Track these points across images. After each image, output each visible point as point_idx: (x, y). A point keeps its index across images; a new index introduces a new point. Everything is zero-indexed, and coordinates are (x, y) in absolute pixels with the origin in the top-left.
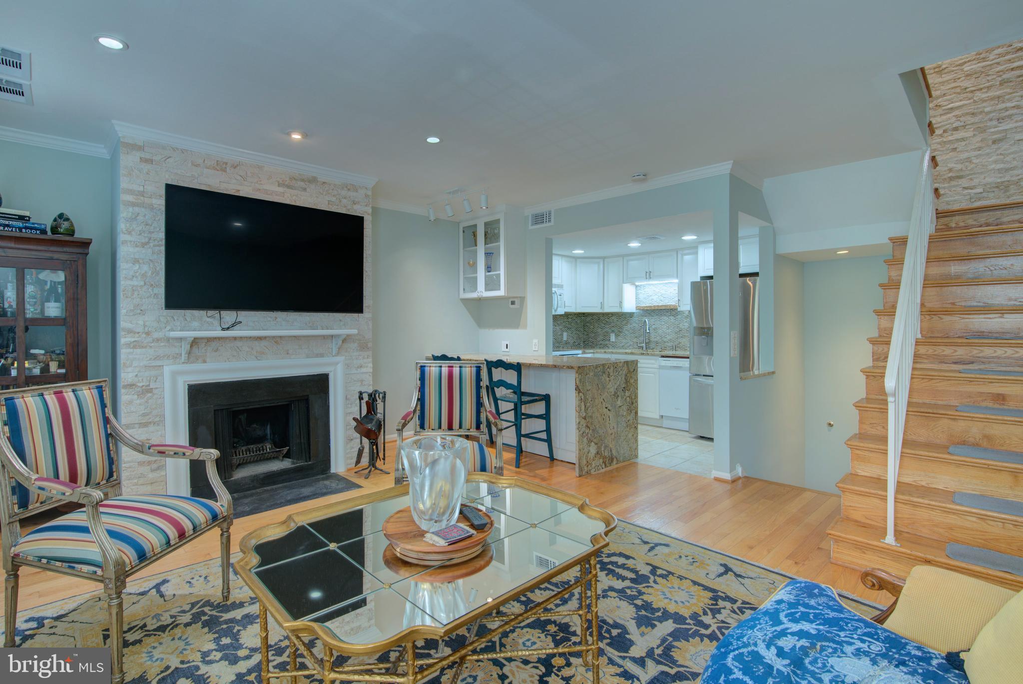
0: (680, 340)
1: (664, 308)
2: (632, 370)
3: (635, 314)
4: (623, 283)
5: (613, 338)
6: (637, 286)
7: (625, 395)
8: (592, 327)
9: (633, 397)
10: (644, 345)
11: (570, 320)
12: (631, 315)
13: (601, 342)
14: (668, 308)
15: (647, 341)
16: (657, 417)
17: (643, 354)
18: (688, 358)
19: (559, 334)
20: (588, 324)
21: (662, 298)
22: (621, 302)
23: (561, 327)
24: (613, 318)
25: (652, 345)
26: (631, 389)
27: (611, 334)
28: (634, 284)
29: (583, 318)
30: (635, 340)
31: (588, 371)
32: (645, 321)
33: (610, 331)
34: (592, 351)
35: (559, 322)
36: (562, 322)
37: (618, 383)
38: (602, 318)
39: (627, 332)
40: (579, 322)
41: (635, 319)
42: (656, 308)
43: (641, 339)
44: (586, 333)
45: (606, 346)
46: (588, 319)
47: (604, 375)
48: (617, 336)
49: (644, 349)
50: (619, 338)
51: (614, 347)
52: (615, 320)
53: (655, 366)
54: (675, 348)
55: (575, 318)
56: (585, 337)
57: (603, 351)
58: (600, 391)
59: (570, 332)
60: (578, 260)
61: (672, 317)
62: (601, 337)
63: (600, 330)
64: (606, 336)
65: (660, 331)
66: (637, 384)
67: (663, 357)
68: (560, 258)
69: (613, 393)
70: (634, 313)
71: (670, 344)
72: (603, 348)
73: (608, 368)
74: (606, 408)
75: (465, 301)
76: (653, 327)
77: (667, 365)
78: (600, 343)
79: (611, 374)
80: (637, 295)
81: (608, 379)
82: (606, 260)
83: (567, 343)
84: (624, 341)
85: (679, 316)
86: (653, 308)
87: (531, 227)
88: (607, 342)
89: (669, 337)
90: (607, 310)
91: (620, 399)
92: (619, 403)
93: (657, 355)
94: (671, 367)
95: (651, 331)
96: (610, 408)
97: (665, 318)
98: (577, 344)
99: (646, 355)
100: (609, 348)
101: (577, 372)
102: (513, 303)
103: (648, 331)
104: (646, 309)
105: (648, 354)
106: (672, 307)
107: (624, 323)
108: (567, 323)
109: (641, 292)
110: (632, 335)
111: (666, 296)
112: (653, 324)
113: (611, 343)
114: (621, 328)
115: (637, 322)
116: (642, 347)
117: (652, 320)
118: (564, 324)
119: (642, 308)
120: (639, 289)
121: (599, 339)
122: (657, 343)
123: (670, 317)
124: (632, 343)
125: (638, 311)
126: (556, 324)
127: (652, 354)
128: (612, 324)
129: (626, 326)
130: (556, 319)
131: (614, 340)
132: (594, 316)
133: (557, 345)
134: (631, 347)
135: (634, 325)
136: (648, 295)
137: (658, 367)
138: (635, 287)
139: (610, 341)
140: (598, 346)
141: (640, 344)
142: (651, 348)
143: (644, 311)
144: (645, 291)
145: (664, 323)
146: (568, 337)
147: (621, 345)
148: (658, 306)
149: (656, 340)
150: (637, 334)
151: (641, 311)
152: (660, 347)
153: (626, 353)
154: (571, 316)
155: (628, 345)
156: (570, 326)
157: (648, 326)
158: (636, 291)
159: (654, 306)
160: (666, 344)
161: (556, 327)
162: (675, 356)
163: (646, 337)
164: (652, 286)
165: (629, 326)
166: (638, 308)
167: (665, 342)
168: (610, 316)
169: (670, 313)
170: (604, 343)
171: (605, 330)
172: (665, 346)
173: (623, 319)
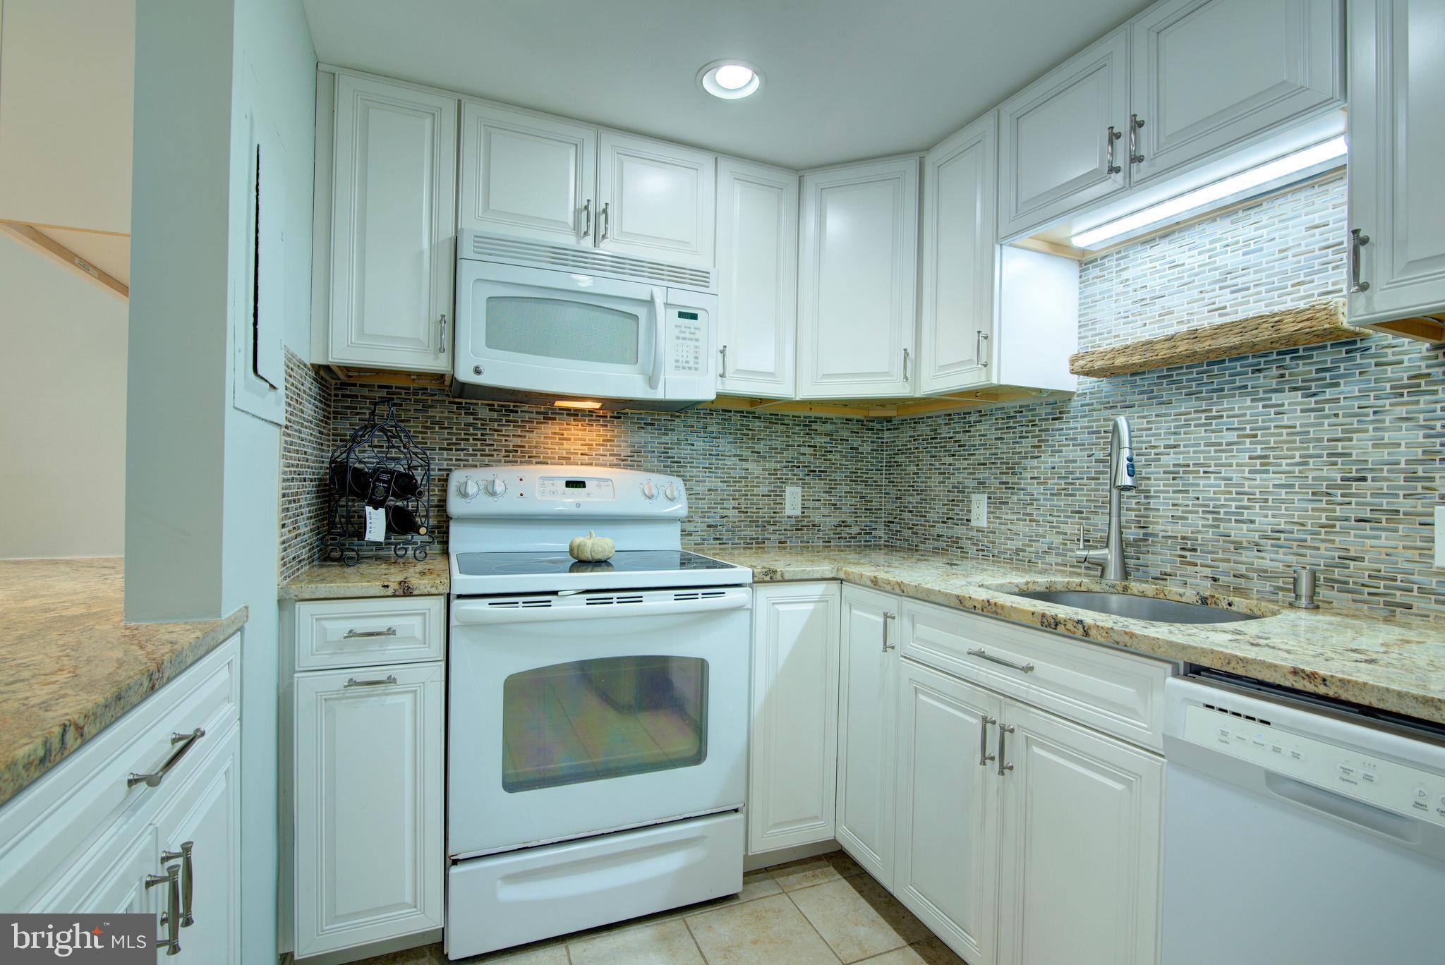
0: (1349, 539)
1: (1234, 340)
3: (1076, 403)
4: (998, 238)
5: (980, 512)
6: (1085, 261)
8: (913, 468)
10: (1110, 555)
11: (820, 440)
12: (1056, 404)
13: (940, 528)
14: (1266, 334)
15: (1132, 533)
19: (764, 489)
20: (900, 458)
21: (1226, 298)
22: (984, 337)
23: (772, 465)
24: (983, 427)
27: (974, 497)
28: (1059, 249)
29: (886, 434)
30: (1072, 527)
32: (1116, 429)
33: (970, 483)
34: (824, 570)
35: (760, 447)
36: (778, 444)
38: (944, 432)
39: (1036, 490)
40: (866, 449)
41: (1076, 424)
42: (1183, 347)
43: (1100, 520)
44: (894, 492)
46: (903, 437)
48: (996, 503)
49: (1113, 572)
50: (1006, 514)
51: (988, 552)
52: (993, 434)
53: (1136, 727)
54: (1305, 587)
55: (845, 434)
56: (890, 506)
57: (876, 570)
59: (819, 486)
60: (811, 181)
61: (1290, 398)
62: (940, 510)
63: (936, 479)
64: (958, 501)
65: (1208, 486)
67: (1195, 671)
70: (1072, 393)
71: (1273, 560)
72: (944, 552)
76: (1169, 459)
77: (1234, 750)
78: (935, 531)
80: (1086, 304)
83: (801, 526)
84: (1023, 528)
85: (1350, 388)
86: (1164, 353)
88: (959, 531)
89: (1264, 520)
90: (932, 383)
93: (1152, 652)
95: (1157, 482)
98: (855, 530)
100: (965, 555)
103: (1128, 481)
104: (1119, 361)
105: (1086, 633)
106: (1288, 328)
107: (1030, 442)
108: (802, 450)
109: (1106, 286)
110: (1061, 502)
111: (1252, 277)
112: (1166, 447)
113: (974, 533)
114: (1012, 470)
115: (1084, 437)
116: (1102, 566)
117: (1165, 425)
118: (789, 454)
119: (1097, 365)
120: (1097, 272)
121: (932, 516)
122: (1188, 547)
123: (1275, 398)
124: (1058, 540)
125: (1090, 382)
126: (746, 453)
127: (1116, 638)
128: (982, 454)
129: (1035, 462)
130: (745, 432)
131: (983, 523)
132: (922, 427)
133: (750, 532)
134: (1052, 559)
135: (1070, 452)
136: (1140, 295)
137: (1159, 745)
138: (1078, 269)
139: (972, 529)
140: (929, 545)
141: (1085, 548)
142: (1155, 572)
143: (1120, 379)
144: (1125, 275)
145: (1233, 436)
146: (811, 504)
147: (1011, 545)
148: (1194, 335)
149: (1180, 529)
150: (1081, 499)
151: (1104, 385)
152: (1208, 572)
153: (961, 604)
154: (829, 427)
155: (1041, 546)
156: (819, 464)
157: (1126, 453)
158: (1083, 281)
159: (1170, 338)
160: (1248, 556)
161: (745, 465)
162: (1322, 690)
163: (1132, 516)
164: (1167, 240)
165: (1048, 460)
166: (1082, 363)
167: (1238, 546)
168: (972, 419)
169: (1275, 372)
170: (950, 533)
171: (954, 480)
172: (1242, 569)
173: (1024, 429)
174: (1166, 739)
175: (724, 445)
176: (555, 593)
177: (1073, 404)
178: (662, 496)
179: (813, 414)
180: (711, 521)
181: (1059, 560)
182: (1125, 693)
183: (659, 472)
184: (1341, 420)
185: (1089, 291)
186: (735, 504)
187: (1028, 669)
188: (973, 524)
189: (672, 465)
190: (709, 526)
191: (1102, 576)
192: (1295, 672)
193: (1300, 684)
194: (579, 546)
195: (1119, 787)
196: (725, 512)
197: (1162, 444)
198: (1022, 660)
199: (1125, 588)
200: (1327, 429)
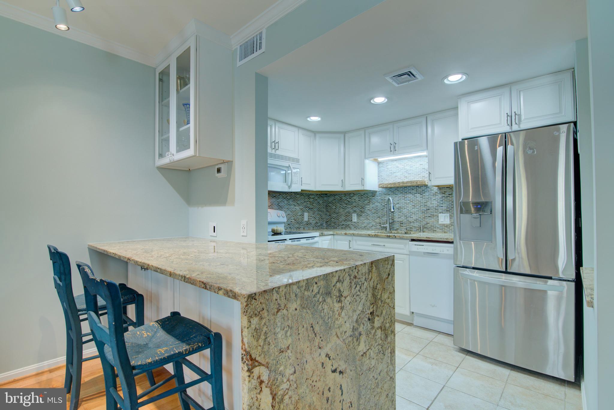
0: (428, 220)
1: (410, 184)
2: (385, 276)
3: (378, 193)
4: (365, 158)
5: (355, 218)
6: (379, 163)
7: (373, 327)
8: (334, 207)
9: (388, 325)
10: (388, 225)
11: (311, 200)
12: (373, 193)
13: (343, 223)
14: (415, 184)
15: (391, 221)
16: (408, 313)
17: (389, 237)
18: (452, 243)
19: (299, 214)
20: (330, 205)
21: (407, 175)
22: (363, 180)
23: (301, 207)
24: (355, 198)
25: (396, 226)
26: (384, 312)
27: (353, 214)
28: (376, 160)
29: (325, 198)
30: (378, 221)
31: (283, 302)
32: (389, 199)
33: (351, 211)
34: (331, 233)
35: (299, 202)
36: (302, 201)
37: (360, 308)
38: (344, 198)
39: (369, 212)
40: (321, 202)
41: (378, 198)
42: (401, 185)
43: (385, 219)
44: (328, 214)
45: (347, 227)
46: (331, 199)
47: (329, 300)
48: (359, 216)
49: (388, 230)
50: (362, 218)
51: (356, 227)
52: (357, 199)
53: (405, 252)
54: (422, 229)
55: (317, 198)
56: (327, 217)
57: (343, 232)
58: (317, 340)
59: (311, 212)
60: (318, 136)
61: (418, 195)
62: (343, 218)
63: (342, 210)
64: (348, 216)
65: (405, 211)
66: (393, 299)
67: (413, 240)
68: (296, 129)
69: (349, 333)
71: (416, 225)
72: (345, 228)
73: (339, 281)
74: (334, 371)
75: (162, 169)
76: (397, 206)
77: (419, 250)
79: (345, 294)
80: (379, 172)
81: (337, 306)
82: (347, 135)
83: (308, 223)
84: (366, 221)
85: (427, 194)
86: (398, 185)
87: (239, 64)
88: (349, 223)
89: (414, 217)
90: (348, 188)
91: (363, 338)
92: (362, 347)
93: (406, 239)
94: (424, 253)
95: (396, 211)
96: (342, 366)
97: (410, 196)
98: (319, 224)
99: (393, 238)
100: (350, 228)
101: (245, 312)
102: (219, 171)
103: (392, 210)
104: (389, 186)
105: (395, 237)
106: (419, 183)
107: (366, 202)
108: (308, 203)
109: (384, 168)
110: (375, 215)
111: (411, 172)
112: (397, 203)
113: (353, 223)
114: (363, 208)
115: (380, 201)
116: (386, 228)
117: (397, 199)
118: (305, 204)
119: (385, 186)
120: (381, 165)
121: (341, 220)
122: (401, 223)
123: (416, 195)
124: (374, 223)
125: (381, 189)
126: (296, 204)
127: (401, 237)
128: (354, 204)
129: (368, 206)
130: (295, 198)
131: (356, 220)
132: (336, 197)
133: (297, 226)
134: (373, 228)
135: (377, 204)
136: (391, 172)
137: (408, 253)
138: (377, 164)
139: (352, 222)
140: (340, 227)
141: (383, 225)
142: (395, 229)
143: (387, 189)
144: (388, 167)
145: (409, 202)
146: (310, 217)
147: (363, 225)
148: (403, 183)
149: (400, 220)
150: (380, 214)
151: (384, 190)
152: (405, 228)
153: (369, 236)
154: (313, 196)
155: (371, 225)
156: (311, 206)
157: (392, 205)
158: (379, 167)
159: (399, 183)
160: (412, 224)
161: (295, 207)
162: (430, 239)
163: (390, 217)
164: (396, 162)
165: (372, 206)
166: (381, 185)
167: (410, 222)
168: (352, 195)
169: (415, 190)
170: (346, 223)
171: (347, 210)
172: (411, 227)
173: (365, 198)
174: (410, 251)
175: (291, 202)
176: (286, 240)
177: (377, 193)
178: (281, 216)
179: (310, 193)
180: (289, 223)
181: (375, 228)
182: (402, 246)
183: (277, 209)
184: (426, 199)
185: (380, 169)
186: (294, 218)
187: (384, 246)
188: (353, 221)
189: (280, 208)
190: (288, 224)
191: (386, 230)
192: (426, 237)
193: (428, 239)
194: (277, 230)
195: (402, 262)
196: (292, 220)
197: (396, 203)
198: (383, 244)
199: (391, 232)
200: (424, 201)
